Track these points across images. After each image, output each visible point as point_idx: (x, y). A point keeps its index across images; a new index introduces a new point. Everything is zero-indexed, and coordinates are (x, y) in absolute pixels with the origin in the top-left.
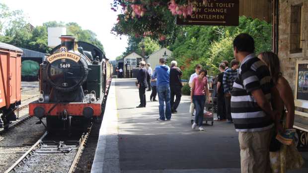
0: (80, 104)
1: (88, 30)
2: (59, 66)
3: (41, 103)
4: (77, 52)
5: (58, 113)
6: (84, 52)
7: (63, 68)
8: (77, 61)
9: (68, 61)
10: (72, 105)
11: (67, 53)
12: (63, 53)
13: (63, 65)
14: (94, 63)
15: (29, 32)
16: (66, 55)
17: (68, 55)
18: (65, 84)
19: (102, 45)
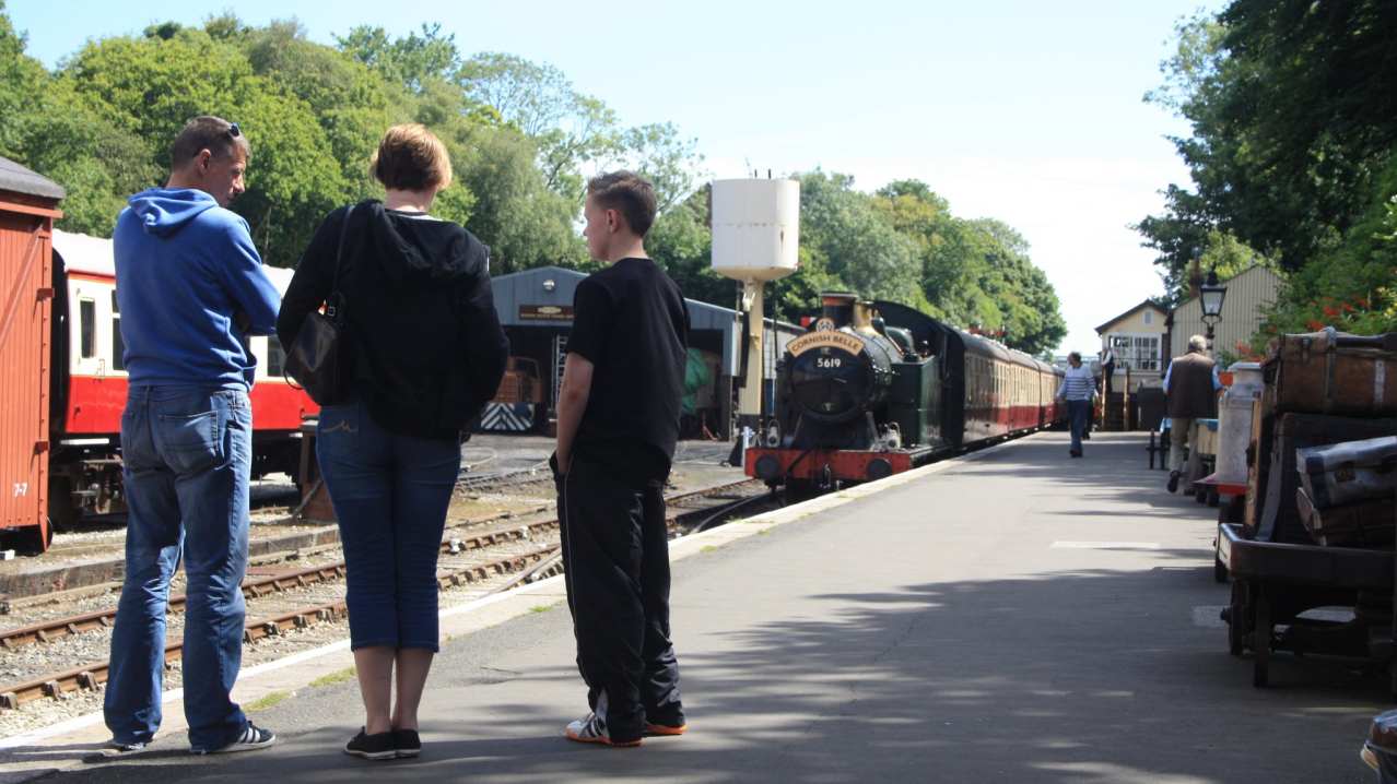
0: (861, 454)
1: (989, 222)
2: (816, 363)
3: (773, 448)
4: (869, 330)
5: (810, 472)
6: (887, 328)
7: (823, 368)
8: (855, 352)
9: (835, 352)
10: (844, 454)
11: (833, 334)
12: (825, 332)
13: (823, 361)
14: (908, 358)
15: (697, 221)
16: (832, 339)
17: (836, 339)
18: (828, 405)
19: (1049, 289)
